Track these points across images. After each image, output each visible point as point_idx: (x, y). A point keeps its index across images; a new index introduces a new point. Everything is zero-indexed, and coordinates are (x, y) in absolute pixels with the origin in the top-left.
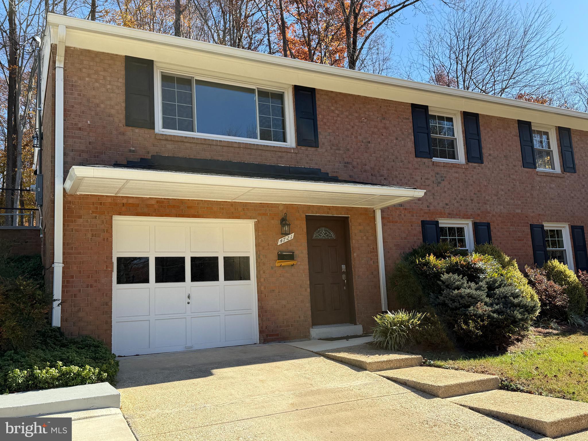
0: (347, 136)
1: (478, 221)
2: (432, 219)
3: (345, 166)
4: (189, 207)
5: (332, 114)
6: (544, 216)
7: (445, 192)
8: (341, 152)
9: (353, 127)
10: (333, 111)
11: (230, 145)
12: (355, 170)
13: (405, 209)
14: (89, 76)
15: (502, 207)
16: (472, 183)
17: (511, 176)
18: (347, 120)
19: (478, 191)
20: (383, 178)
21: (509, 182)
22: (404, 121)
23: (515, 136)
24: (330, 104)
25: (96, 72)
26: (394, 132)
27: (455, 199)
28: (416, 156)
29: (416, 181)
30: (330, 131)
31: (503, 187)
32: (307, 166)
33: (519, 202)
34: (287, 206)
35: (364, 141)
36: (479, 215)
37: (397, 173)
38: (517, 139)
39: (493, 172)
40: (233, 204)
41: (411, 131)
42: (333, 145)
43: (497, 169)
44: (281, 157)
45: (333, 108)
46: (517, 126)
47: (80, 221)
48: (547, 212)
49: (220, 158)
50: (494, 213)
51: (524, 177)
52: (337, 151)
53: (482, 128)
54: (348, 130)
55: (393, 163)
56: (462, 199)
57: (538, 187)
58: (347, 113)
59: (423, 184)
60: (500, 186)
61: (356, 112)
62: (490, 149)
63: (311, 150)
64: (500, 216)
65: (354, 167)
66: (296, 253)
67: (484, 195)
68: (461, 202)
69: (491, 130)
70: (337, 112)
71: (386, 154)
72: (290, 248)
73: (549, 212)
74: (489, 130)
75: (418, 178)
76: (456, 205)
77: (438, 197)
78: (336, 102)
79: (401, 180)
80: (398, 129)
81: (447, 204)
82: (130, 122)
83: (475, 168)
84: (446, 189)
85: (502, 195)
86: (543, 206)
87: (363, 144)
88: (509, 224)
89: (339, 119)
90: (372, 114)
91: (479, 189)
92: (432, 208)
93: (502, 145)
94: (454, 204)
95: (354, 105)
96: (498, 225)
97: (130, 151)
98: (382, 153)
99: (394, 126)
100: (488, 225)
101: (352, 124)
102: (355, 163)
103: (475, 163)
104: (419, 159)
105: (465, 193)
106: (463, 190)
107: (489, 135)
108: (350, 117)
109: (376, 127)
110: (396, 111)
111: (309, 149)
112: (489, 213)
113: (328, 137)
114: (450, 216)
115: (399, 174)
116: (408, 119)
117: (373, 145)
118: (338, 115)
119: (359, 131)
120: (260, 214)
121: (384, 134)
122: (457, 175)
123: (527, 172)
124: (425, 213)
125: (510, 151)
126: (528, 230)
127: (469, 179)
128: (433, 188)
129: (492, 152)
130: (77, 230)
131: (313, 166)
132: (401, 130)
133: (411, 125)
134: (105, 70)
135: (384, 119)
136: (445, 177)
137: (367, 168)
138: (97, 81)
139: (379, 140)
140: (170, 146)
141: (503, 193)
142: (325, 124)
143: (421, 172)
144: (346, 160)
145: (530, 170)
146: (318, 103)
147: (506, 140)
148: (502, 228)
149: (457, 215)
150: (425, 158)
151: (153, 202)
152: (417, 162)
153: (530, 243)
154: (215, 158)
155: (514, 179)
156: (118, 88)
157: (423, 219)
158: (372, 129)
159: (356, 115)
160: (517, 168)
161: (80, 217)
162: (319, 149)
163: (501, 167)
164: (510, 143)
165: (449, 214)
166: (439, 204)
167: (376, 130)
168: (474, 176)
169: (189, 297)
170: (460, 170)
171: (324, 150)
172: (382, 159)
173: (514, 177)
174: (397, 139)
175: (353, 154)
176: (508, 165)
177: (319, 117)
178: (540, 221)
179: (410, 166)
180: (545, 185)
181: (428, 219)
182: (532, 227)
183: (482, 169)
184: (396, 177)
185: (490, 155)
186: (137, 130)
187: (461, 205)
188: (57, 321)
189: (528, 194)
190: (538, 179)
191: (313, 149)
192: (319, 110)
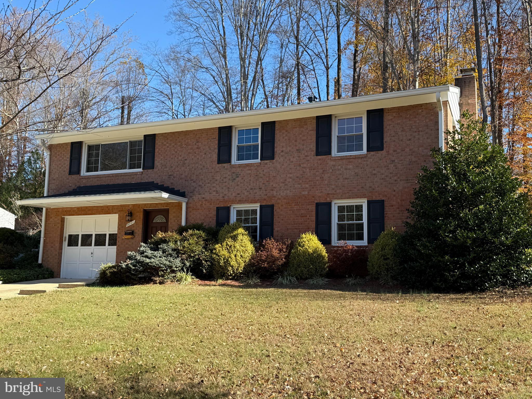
0: (172, 159)
1: (264, 204)
2: (226, 205)
3: (169, 178)
4: (89, 210)
5: (164, 147)
6: (334, 194)
7: (238, 185)
8: (167, 169)
9: (176, 152)
10: (165, 145)
11: (108, 176)
12: (175, 179)
13: (206, 200)
14: (59, 155)
15: (288, 192)
16: (262, 176)
17: (302, 165)
18: (173, 148)
19: (267, 181)
20: (192, 181)
21: (299, 170)
22: (212, 140)
23: (311, 130)
24: (164, 141)
25: (61, 153)
26: (204, 149)
27: (246, 189)
28: (218, 163)
29: (217, 180)
30: (162, 157)
31: (291, 175)
32: (147, 181)
33: (307, 186)
34: (134, 205)
35: (183, 159)
36: (265, 199)
37: (203, 177)
38: (314, 133)
39: (283, 165)
40: (107, 207)
41: (216, 146)
42: (163, 166)
43: (288, 162)
44: (133, 178)
45: (165, 143)
46: (315, 121)
47: (51, 220)
48: (338, 191)
49: (104, 184)
50: (280, 197)
51: (316, 165)
52: (165, 169)
53: (277, 132)
54: (173, 155)
55: (201, 171)
56: (252, 189)
57: (331, 171)
58: (174, 144)
59: (222, 182)
60: (288, 175)
61: (179, 142)
62: (283, 147)
63: (150, 171)
64: (284, 199)
65: (174, 177)
66: (136, 231)
67: (272, 184)
68: (251, 191)
69: (286, 131)
70: (167, 145)
71: (197, 165)
72: (133, 229)
73: (340, 191)
74: (284, 131)
75: (218, 178)
76: (246, 194)
77: (232, 190)
78: (167, 139)
79: (205, 181)
80: (207, 147)
81: (238, 194)
82: (70, 173)
83: (266, 164)
84: (239, 183)
85: (289, 182)
86: (333, 187)
87: (182, 162)
88: (293, 204)
89: (168, 149)
90: (189, 141)
91: (267, 180)
92: (226, 198)
93: (296, 141)
94: (244, 194)
95: (179, 138)
96: (282, 206)
97: (70, 186)
98: (193, 165)
99: (205, 145)
100: (272, 206)
101: (176, 150)
102: (175, 175)
103: (267, 160)
104: (220, 165)
105: (255, 184)
106: (253, 182)
107: (284, 135)
108: (175, 146)
109: (191, 149)
110: (207, 135)
111: (149, 170)
112: (274, 197)
113: (161, 162)
114: (240, 202)
115: (204, 177)
116: (215, 138)
117: (188, 161)
118: (168, 147)
119: (180, 154)
120: (119, 211)
121: (197, 152)
122: (250, 172)
123: (320, 160)
124: (222, 202)
125: (303, 145)
126: (314, 208)
127: (260, 173)
128: (229, 184)
129: (284, 149)
130: (50, 224)
131: (150, 180)
132: (209, 147)
133: (217, 142)
134: (64, 151)
135: (198, 142)
136: (240, 175)
137: (183, 176)
138: (61, 157)
139: (193, 157)
140: (84, 181)
141: (291, 180)
142: (159, 154)
143: (220, 174)
144: (170, 174)
145: (324, 157)
146: (156, 142)
147: (301, 136)
148: (285, 208)
149: (246, 201)
150: (225, 163)
151: (76, 209)
152: (218, 167)
153: (314, 218)
154: (102, 184)
155: (305, 168)
156: (68, 158)
157: (218, 206)
158: (189, 151)
159: (179, 144)
160: (308, 158)
161: (51, 218)
162: (155, 170)
163: (291, 159)
164: (305, 138)
165: (240, 201)
166: (232, 194)
167: (192, 151)
168: (265, 171)
169: (92, 253)
170: (252, 168)
171: (157, 170)
172: (193, 169)
173: (305, 165)
174: (205, 154)
175: (175, 169)
176: (299, 157)
177: (157, 150)
178: (328, 199)
179: (213, 171)
180: (340, 167)
181: (222, 206)
182: (318, 205)
183: (273, 164)
184: (202, 179)
185: (282, 151)
186: (73, 176)
187: (250, 194)
188: (40, 261)
189: (318, 178)
190: (332, 163)
191: (151, 170)
192: (157, 146)
